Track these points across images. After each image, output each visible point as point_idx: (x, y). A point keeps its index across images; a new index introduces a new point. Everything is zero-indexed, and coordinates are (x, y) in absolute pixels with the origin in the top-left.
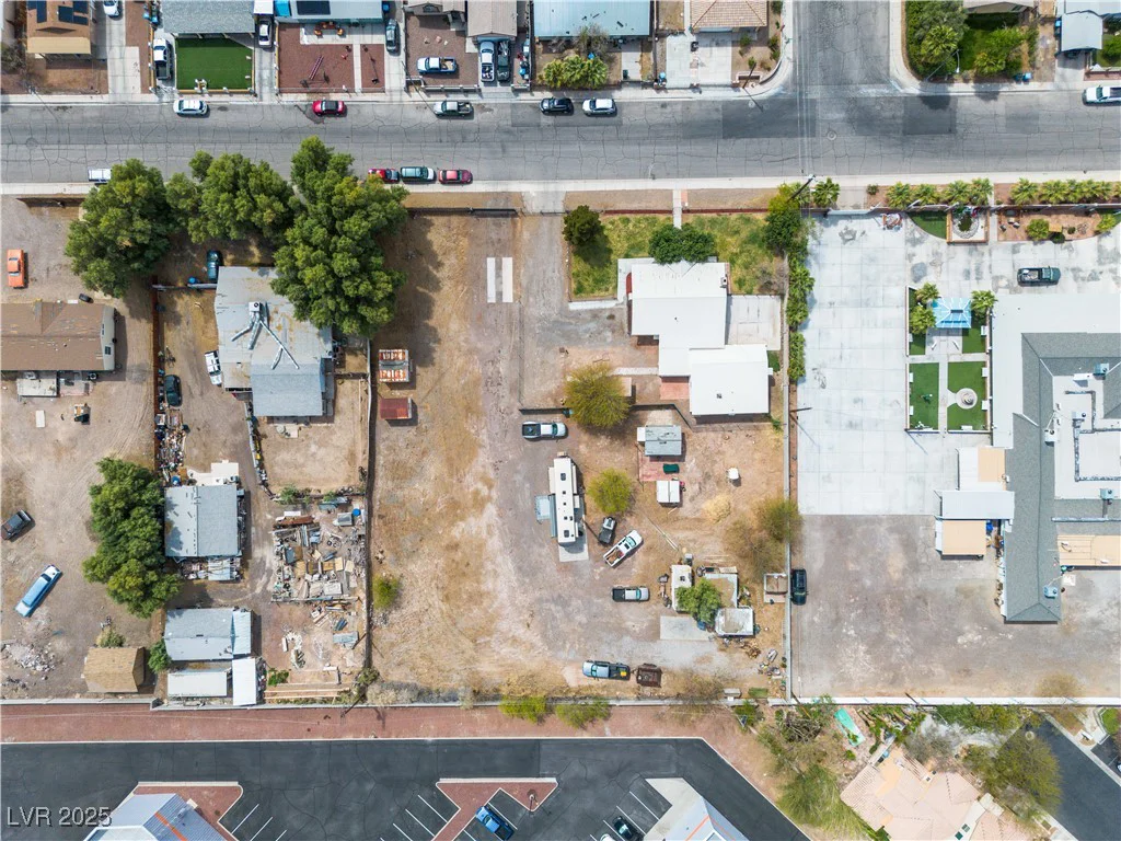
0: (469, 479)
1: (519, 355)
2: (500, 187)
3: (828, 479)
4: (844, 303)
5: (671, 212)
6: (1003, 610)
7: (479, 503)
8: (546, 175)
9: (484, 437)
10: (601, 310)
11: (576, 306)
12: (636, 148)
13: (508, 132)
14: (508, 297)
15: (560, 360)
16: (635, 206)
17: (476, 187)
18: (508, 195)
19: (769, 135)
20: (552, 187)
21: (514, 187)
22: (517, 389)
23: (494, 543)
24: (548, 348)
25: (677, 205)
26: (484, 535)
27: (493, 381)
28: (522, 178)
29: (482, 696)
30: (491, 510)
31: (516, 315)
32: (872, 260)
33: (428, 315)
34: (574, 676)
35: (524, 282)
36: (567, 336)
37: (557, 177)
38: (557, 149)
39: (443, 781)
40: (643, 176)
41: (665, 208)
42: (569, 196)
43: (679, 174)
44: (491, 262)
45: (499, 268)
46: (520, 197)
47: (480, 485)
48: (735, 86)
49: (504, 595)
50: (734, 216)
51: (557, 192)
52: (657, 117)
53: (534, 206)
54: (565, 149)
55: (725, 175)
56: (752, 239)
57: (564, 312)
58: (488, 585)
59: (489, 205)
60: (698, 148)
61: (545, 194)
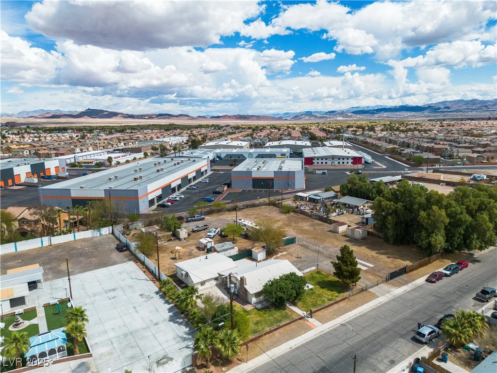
2: (411, 285)
3: (119, 274)
5: (310, 314)
11: (313, 268)
12: (374, 331)
13: (449, 302)
16: (334, 308)
18: (402, 284)
21: (406, 288)
28: (408, 292)
29: (235, 209)
34: (207, 217)
38: (414, 309)
41: (316, 314)
42: (374, 296)
44: (371, 266)
45: (365, 265)
46: (397, 285)
50: (267, 330)
51: (383, 295)
53: (384, 286)
61: (388, 292)
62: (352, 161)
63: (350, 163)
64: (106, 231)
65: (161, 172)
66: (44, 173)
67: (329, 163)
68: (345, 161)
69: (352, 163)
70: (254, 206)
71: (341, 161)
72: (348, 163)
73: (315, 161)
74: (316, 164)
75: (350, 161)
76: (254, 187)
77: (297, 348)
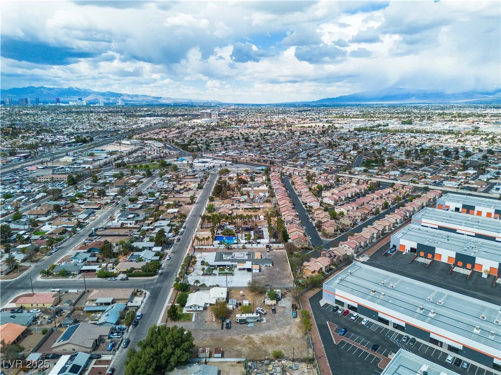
0: (242, 340)
1: (206, 330)
6: (271, 265)
7: (249, 338)
9: (229, 337)
10: (196, 316)
11: (193, 320)
15: (208, 323)
22: (215, 331)
24: (204, 325)
25: (171, 304)
26: (259, 337)
27: (212, 335)
36: (201, 321)
39: (335, 343)
40: (161, 310)
43: (163, 305)
47: (244, 338)
48: (145, 297)
49: (277, 333)
52: (147, 308)
55: (166, 298)
57: (194, 322)
58: (274, 336)
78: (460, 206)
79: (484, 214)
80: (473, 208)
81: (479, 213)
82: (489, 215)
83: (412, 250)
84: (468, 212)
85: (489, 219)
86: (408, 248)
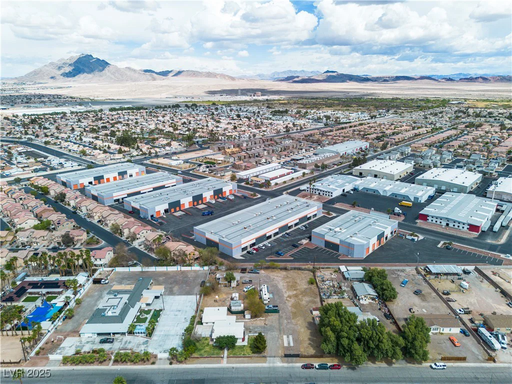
0: (293, 301)
1: (280, 324)
2: (291, 365)
3: (189, 301)
4: (172, 335)
5: (228, 357)
7: (289, 297)
8: (274, 368)
9: (290, 308)
10: (254, 333)
12: (239, 376)
13: (290, 381)
14: (285, 337)
16: (240, 359)
17: (300, 365)
18: (288, 362)
19: (187, 380)
20: (271, 365)
21: (286, 365)
22: (280, 317)
23: (284, 291)
24: (270, 325)
25: (225, 359)
26: (287, 292)
27: (288, 319)
28: (283, 367)
29: (285, 269)
30: (286, 295)
31: (282, 333)
32: (160, 346)
33: (311, 333)
34: (262, 272)
35: (280, 340)
37: (270, 368)
38: (270, 376)
39: (292, 259)
41: (230, 358)
43: (223, 369)
44: (292, 344)
45: (289, 343)
46: (283, 362)
47: (290, 300)
49: (281, 283)
50: (205, 356)
51: (269, 363)
53: (278, 359)
54: (267, 376)
56: (200, 350)
58: (285, 284)
59: (294, 359)
60: (215, 376)
61: (274, 363)
62: (468, 227)
63: (466, 228)
64: (206, 268)
65: (270, 220)
66: (222, 195)
67: (444, 223)
68: (461, 226)
69: (468, 229)
70: (299, 269)
71: (456, 224)
72: (463, 228)
73: (430, 219)
74: (430, 221)
75: (466, 227)
76: (325, 246)
77: (206, 368)
78: (92, 179)
79: (112, 179)
80: (102, 177)
81: (108, 180)
82: (115, 179)
83: (166, 211)
84: (99, 183)
85: (116, 182)
86: (162, 212)
